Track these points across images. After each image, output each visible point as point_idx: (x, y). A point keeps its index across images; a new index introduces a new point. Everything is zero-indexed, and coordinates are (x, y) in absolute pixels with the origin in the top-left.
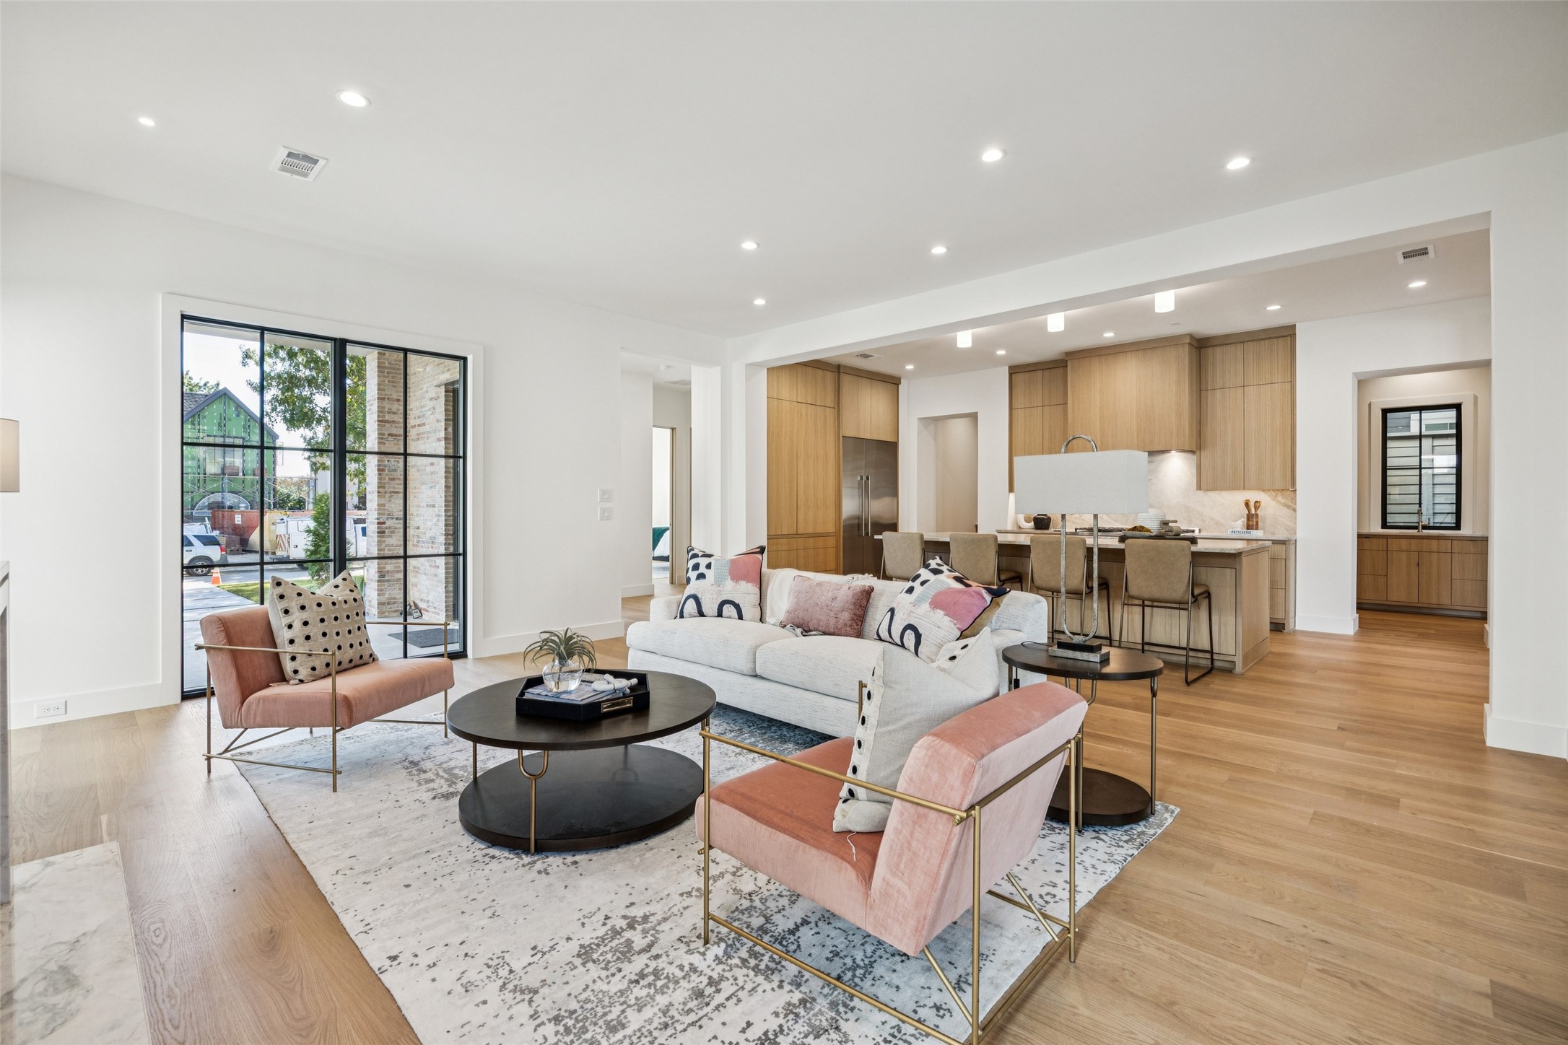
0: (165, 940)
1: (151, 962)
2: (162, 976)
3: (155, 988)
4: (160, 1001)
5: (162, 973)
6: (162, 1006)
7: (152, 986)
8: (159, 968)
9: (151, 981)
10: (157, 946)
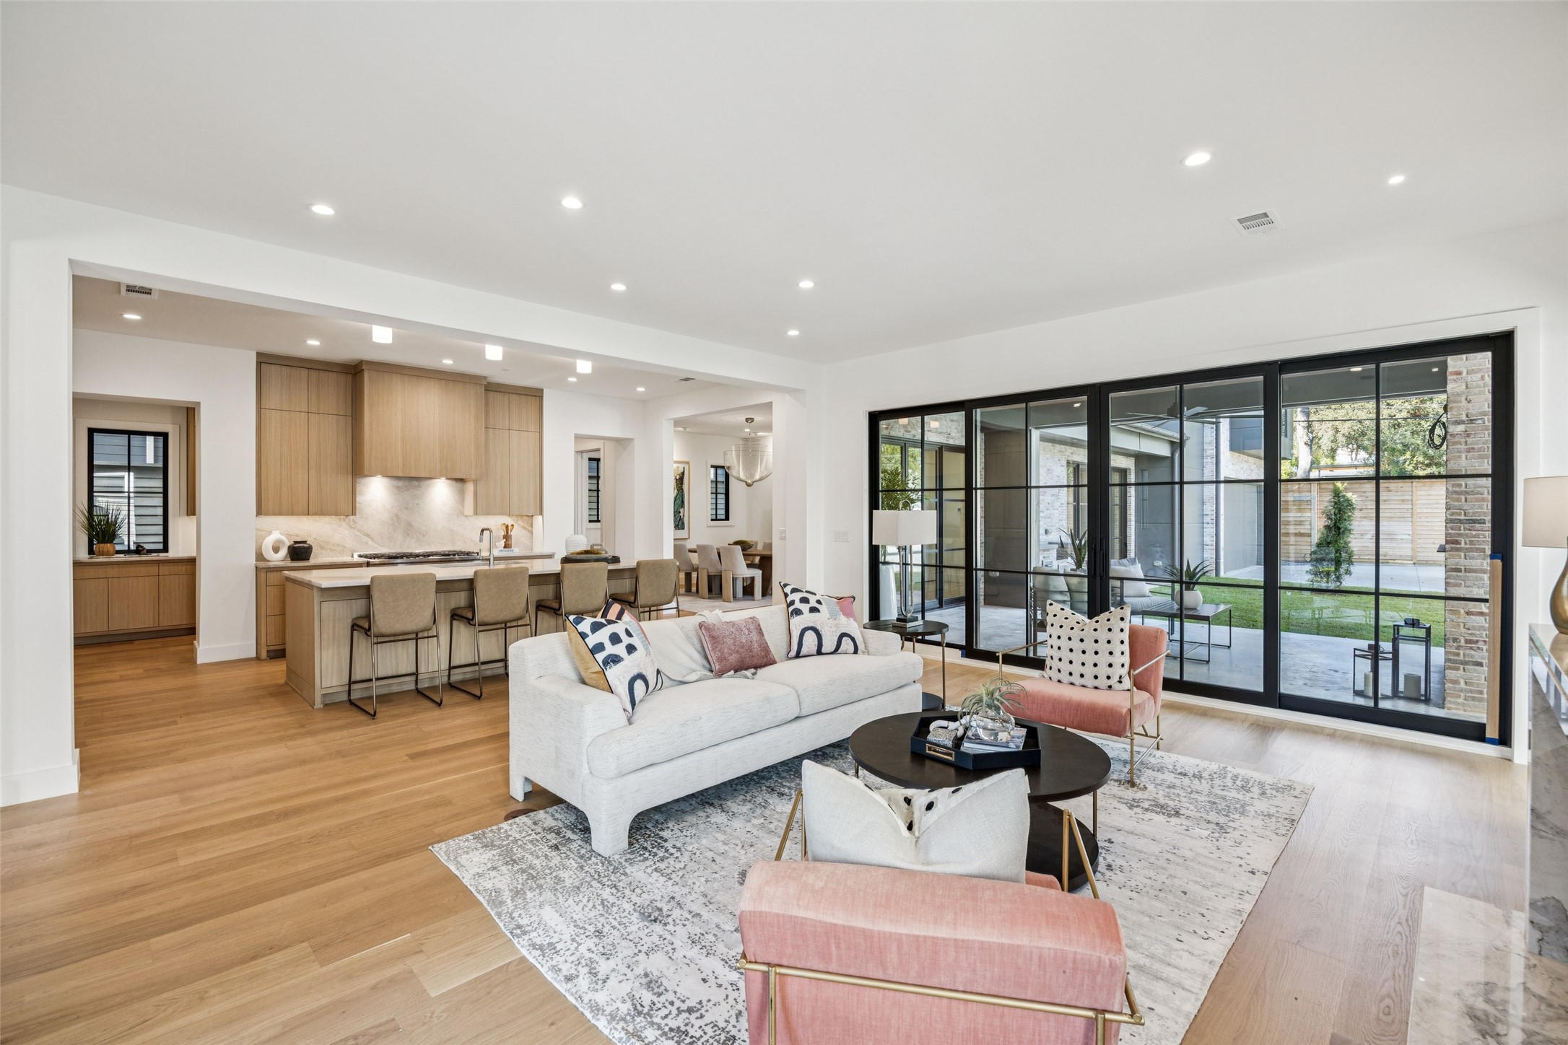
0: (1382, 999)
1: (1402, 987)
2: (1397, 970)
3: (1405, 966)
4: (1404, 954)
5: (1396, 974)
6: (1404, 951)
7: (1407, 969)
8: (1397, 978)
9: (1407, 972)
10: (1391, 998)
